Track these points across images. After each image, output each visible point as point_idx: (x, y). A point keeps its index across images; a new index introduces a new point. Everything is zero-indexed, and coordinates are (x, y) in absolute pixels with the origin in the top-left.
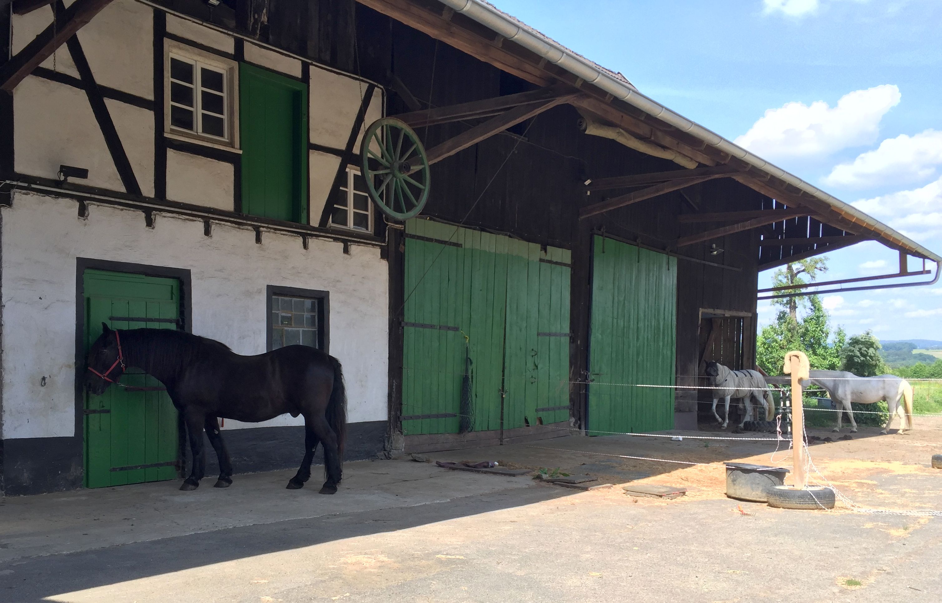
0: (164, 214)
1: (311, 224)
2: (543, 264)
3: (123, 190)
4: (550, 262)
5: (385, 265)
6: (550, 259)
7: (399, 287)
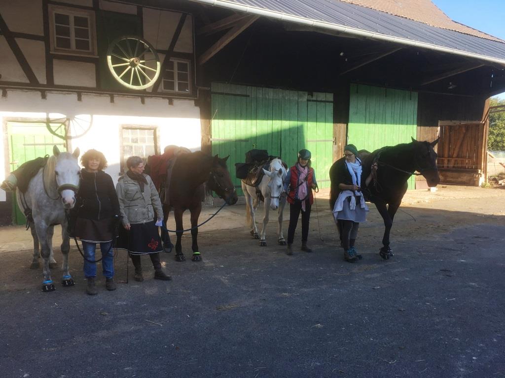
0: (53, 92)
1: (147, 91)
2: (309, 103)
3: (28, 81)
4: (316, 101)
5: (197, 109)
6: (316, 99)
7: (208, 120)
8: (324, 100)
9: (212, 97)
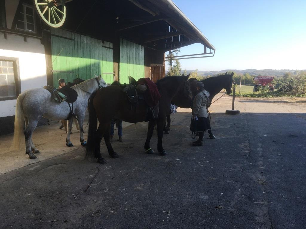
1: (8, 28)
2: (103, 48)
4: (106, 47)
5: (43, 47)
6: (105, 46)
7: (49, 56)
8: (109, 47)
9: (51, 38)
